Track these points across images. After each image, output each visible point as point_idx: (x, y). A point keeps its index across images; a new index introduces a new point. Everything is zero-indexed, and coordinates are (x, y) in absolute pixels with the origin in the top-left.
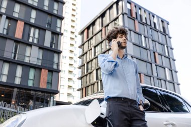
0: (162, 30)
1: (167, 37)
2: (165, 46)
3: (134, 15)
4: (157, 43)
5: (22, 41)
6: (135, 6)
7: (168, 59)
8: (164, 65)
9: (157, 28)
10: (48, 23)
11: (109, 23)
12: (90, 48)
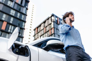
5: (5, 31)
6: (59, 19)
10: (19, 24)
11: (47, 26)
12: (38, 37)
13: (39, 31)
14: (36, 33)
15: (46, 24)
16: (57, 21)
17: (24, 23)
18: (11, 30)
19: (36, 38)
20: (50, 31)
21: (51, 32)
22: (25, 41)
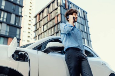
0: (83, 17)
1: (86, 21)
2: (85, 26)
3: (67, 7)
4: (80, 24)
6: (68, 2)
7: (86, 34)
8: (84, 37)
9: (81, 15)
10: (13, 9)
11: (52, 11)
12: (40, 26)
13: (41, 19)
14: (38, 21)
15: (50, 9)
16: (65, 4)
17: (20, 8)
18: (3, 18)
19: (37, 28)
20: (56, 18)
21: (57, 20)
22: (24, 31)
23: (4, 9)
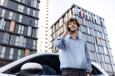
0: (100, 24)
1: (104, 27)
2: (103, 33)
3: (82, 16)
4: (97, 32)
5: (13, 33)
6: (83, 10)
7: (105, 41)
8: (103, 45)
9: (97, 22)
10: (30, 22)
12: (56, 36)
13: (57, 29)
14: (54, 31)
15: (66, 19)
16: (80, 13)
17: (36, 21)
18: (21, 31)
19: (54, 38)
22: (41, 42)
23: (21, 23)
